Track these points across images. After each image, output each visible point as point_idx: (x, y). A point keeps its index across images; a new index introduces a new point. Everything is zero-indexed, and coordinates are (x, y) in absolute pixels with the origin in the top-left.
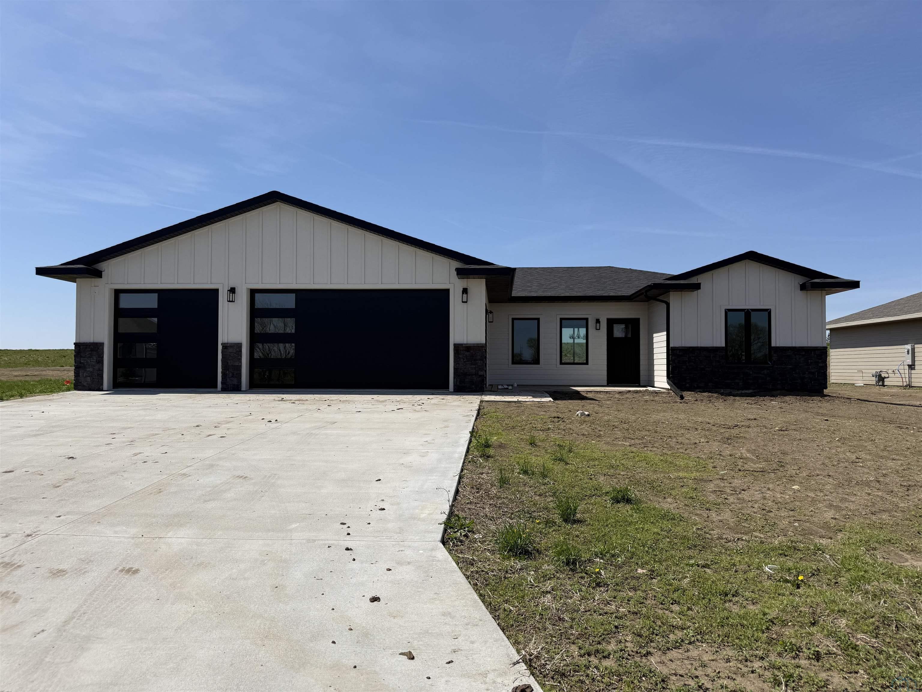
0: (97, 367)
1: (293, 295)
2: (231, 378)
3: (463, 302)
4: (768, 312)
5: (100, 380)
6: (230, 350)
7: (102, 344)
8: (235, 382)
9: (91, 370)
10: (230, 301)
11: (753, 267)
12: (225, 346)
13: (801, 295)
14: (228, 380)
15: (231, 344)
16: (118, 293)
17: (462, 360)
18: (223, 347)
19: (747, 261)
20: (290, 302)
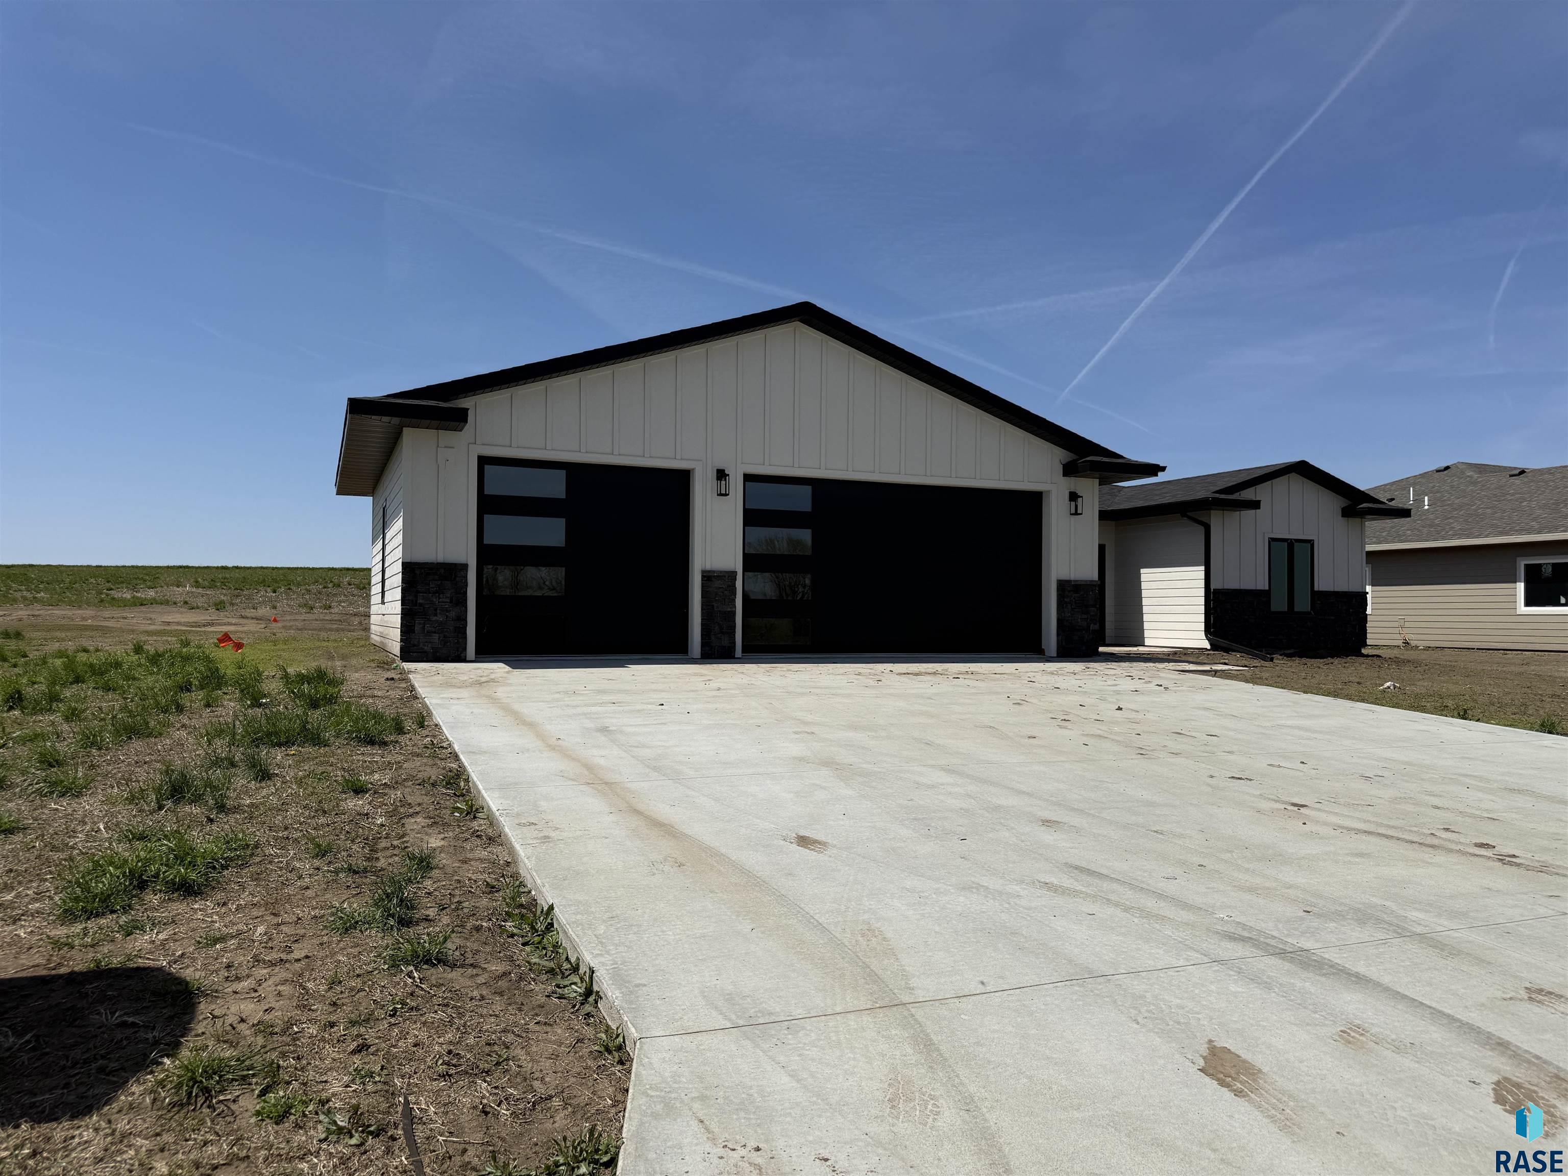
0: (453, 614)
1: (808, 489)
2: (719, 635)
3: (1071, 514)
4: (1311, 542)
5: (461, 640)
6: (717, 584)
7: (464, 567)
8: (726, 642)
9: (440, 618)
10: (721, 495)
11: (1296, 482)
12: (708, 577)
13: (1341, 521)
14: (713, 638)
15: (721, 572)
16: (484, 461)
17: (1069, 606)
18: (703, 577)
19: (1293, 476)
20: (802, 501)
